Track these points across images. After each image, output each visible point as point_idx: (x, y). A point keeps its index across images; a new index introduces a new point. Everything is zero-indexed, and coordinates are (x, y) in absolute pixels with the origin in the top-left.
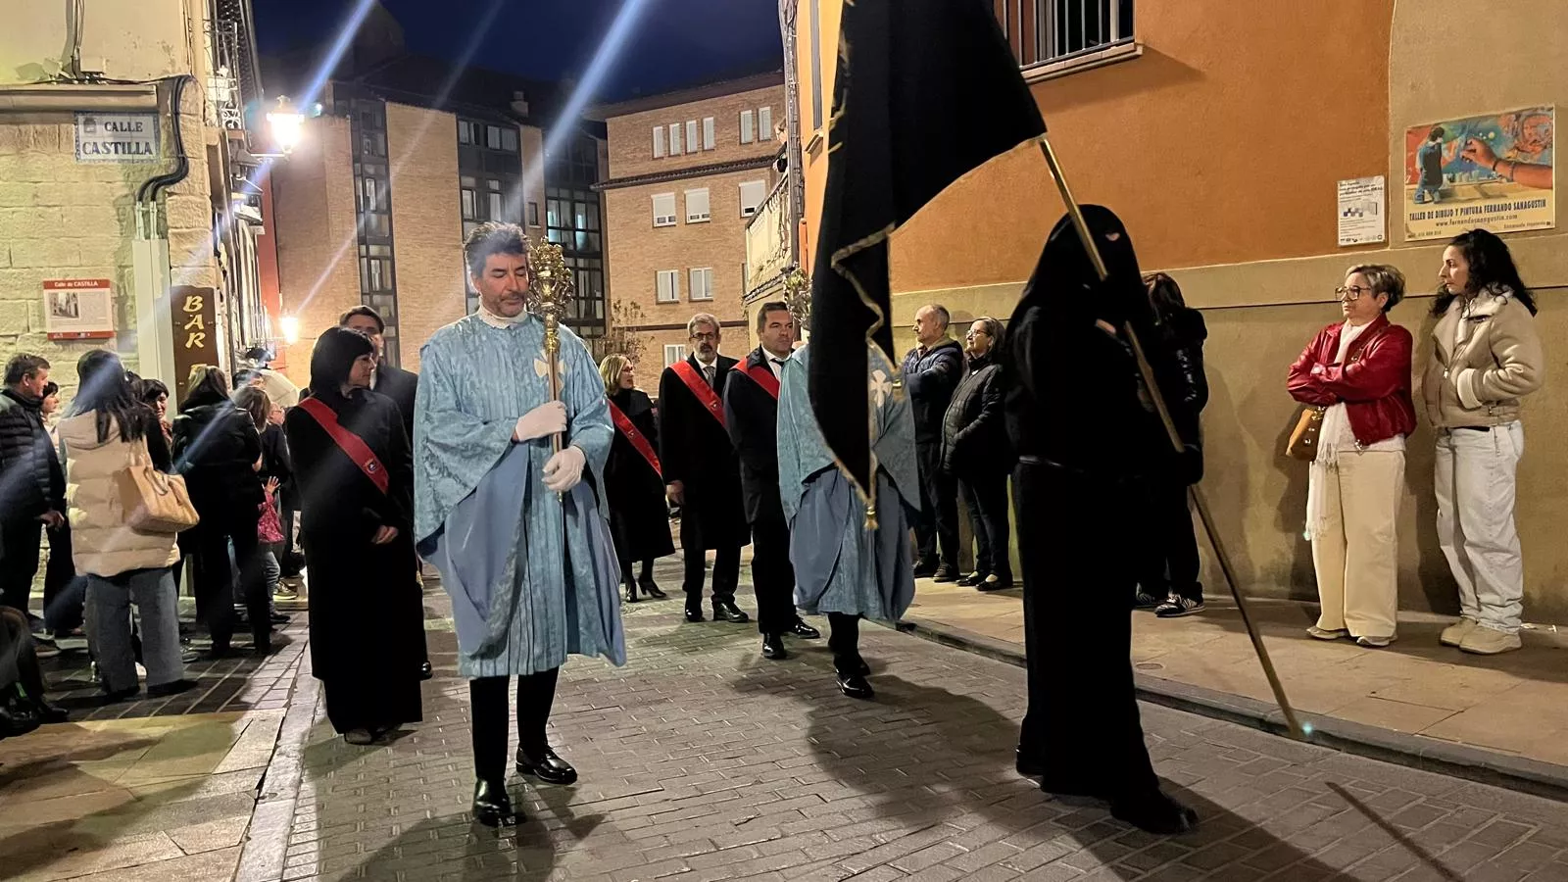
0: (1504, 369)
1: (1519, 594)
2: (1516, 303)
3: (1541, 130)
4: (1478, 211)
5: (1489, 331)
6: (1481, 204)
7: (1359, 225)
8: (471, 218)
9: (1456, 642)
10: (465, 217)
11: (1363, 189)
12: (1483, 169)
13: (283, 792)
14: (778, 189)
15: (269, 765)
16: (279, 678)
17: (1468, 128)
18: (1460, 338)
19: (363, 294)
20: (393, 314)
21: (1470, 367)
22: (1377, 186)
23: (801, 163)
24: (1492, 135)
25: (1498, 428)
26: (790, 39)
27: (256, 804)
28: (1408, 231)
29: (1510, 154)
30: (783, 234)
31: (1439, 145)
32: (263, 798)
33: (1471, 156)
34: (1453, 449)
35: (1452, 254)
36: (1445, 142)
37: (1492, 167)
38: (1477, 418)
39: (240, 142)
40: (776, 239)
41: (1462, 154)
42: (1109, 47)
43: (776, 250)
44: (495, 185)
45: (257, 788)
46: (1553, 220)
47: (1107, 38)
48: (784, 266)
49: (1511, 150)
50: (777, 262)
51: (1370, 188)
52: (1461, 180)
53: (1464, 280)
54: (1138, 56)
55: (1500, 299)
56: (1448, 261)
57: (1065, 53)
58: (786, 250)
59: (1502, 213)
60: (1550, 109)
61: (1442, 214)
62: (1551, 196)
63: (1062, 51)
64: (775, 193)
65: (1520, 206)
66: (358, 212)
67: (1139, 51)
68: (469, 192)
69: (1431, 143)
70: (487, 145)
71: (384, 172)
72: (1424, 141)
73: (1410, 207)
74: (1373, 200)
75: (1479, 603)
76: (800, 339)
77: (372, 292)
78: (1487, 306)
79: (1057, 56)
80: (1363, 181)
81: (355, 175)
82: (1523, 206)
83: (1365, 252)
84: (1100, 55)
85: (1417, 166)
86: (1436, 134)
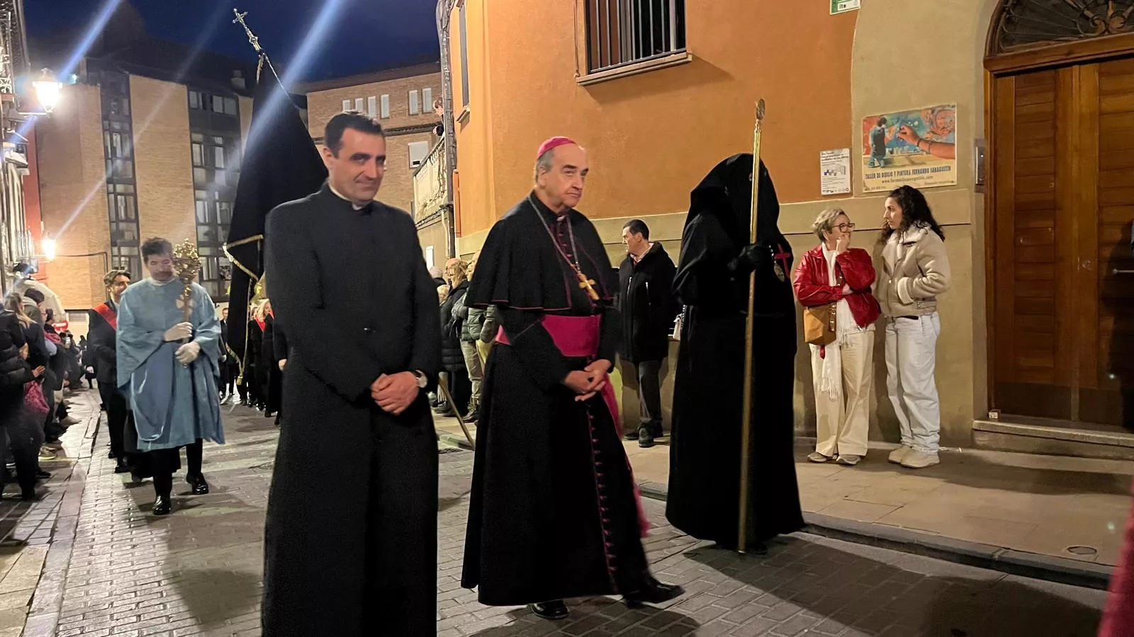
0: (926, 276)
1: (938, 428)
2: (932, 233)
3: (948, 120)
4: (907, 173)
5: (916, 252)
6: (911, 169)
7: (835, 181)
8: (199, 165)
9: (899, 461)
10: (195, 164)
11: (836, 157)
12: (910, 146)
13: (48, 608)
14: (437, 148)
15: (37, 587)
16: (43, 521)
17: (902, 119)
18: (899, 256)
19: (110, 222)
20: (136, 238)
21: (905, 276)
22: (844, 155)
23: (454, 130)
24: (916, 123)
25: (923, 317)
26: (445, 40)
27: (27, 617)
28: (865, 186)
29: (928, 135)
30: (441, 181)
31: (883, 129)
32: (33, 612)
33: (903, 136)
34: (896, 331)
35: (891, 203)
36: (887, 128)
37: (916, 144)
38: (910, 310)
39: (10, 103)
40: (436, 184)
41: (898, 135)
42: (669, 55)
43: (436, 192)
44: (219, 140)
45: (27, 605)
46: (955, 179)
47: (668, 49)
48: (442, 204)
49: (928, 133)
50: (437, 201)
51: (840, 156)
52: (897, 153)
53: (899, 220)
54: (689, 62)
55: (922, 231)
56: (889, 207)
57: (639, 58)
58: (444, 192)
59: (925, 175)
60: (953, 106)
61: (885, 175)
62: (954, 164)
63: (638, 57)
64: (435, 151)
65: (934, 170)
66: (107, 158)
67: (690, 58)
68: (198, 146)
69: (879, 128)
70: (212, 109)
71: (128, 129)
72: (875, 126)
73: (866, 170)
74: (843, 164)
75: (913, 434)
76: (455, 257)
77: (118, 220)
78: (914, 235)
79: (634, 60)
80: (836, 152)
81: (104, 130)
82: (936, 170)
83: (837, 200)
84: (664, 59)
85: (870, 143)
86: (881, 122)
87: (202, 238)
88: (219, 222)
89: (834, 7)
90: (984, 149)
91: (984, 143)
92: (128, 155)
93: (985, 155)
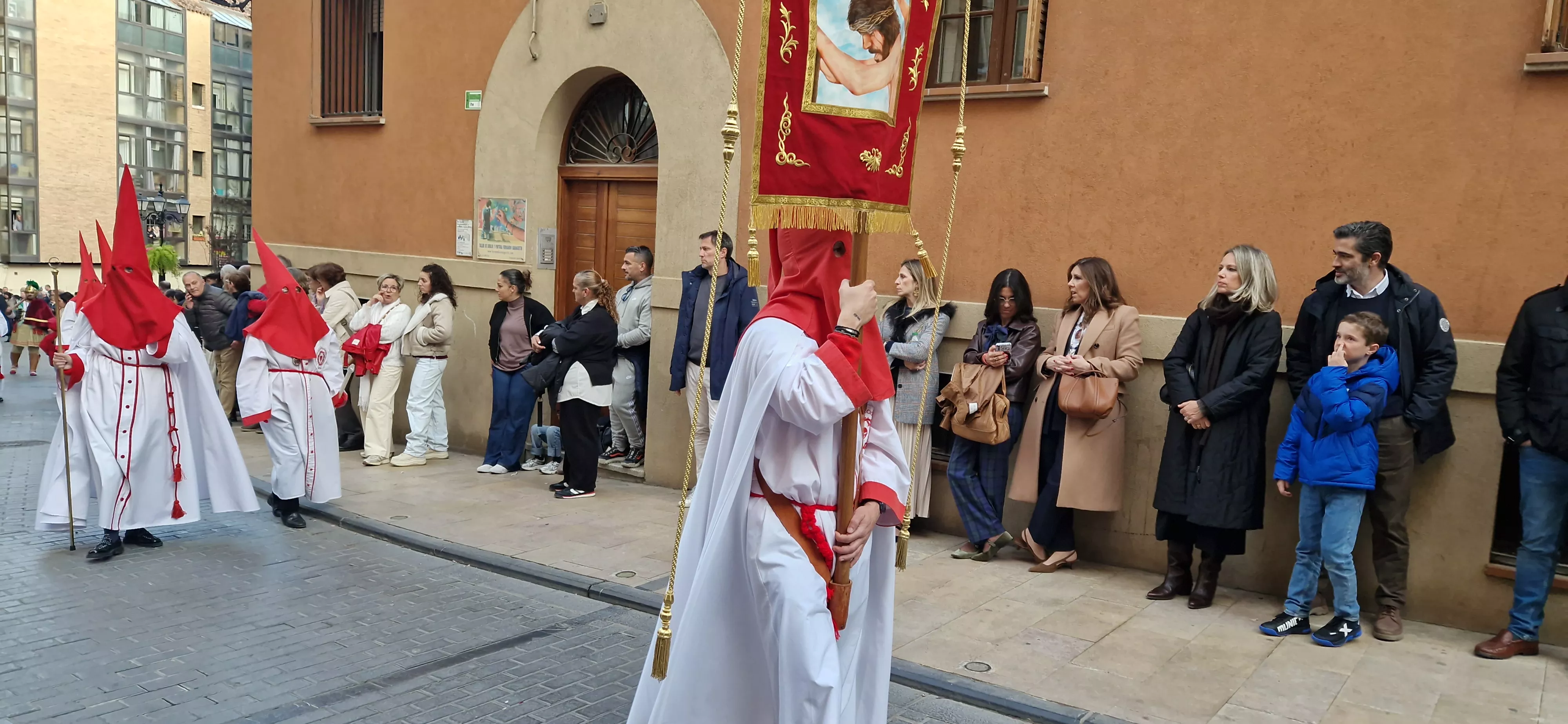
3: (522, 210)
4: (501, 247)
6: (502, 244)
7: (464, 245)
8: (127, 91)
10: (120, 89)
12: (503, 226)
17: (500, 204)
20: (33, 175)
22: (470, 225)
24: (506, 209)
28: (479, 253)
29: (512, 220)
31: (490, 209)
33: (499, 217)
36: (492, 209)
37: (506, 225)
41: (497, 216)
46: (524, 258)
49: (512, 218)
51: (467, 226)
60: (525, 201)
62: (524, 246)
67: (382, 121)
69: (487, 208)
70: (149, 21)
71: (30, 40)
72: (484, 206)
74: (468, 232)
77: (9, 151)
80: (465, 222)
82: (515, 248)
83: (464, 261)
84: (366, 118)
85: (483, 218)
86: (489, 204)
88: (150, 164)
89: (468, 104)
90: (553, 236)
91: (553, 232)
92: (28, 70)
93: (555, 241)
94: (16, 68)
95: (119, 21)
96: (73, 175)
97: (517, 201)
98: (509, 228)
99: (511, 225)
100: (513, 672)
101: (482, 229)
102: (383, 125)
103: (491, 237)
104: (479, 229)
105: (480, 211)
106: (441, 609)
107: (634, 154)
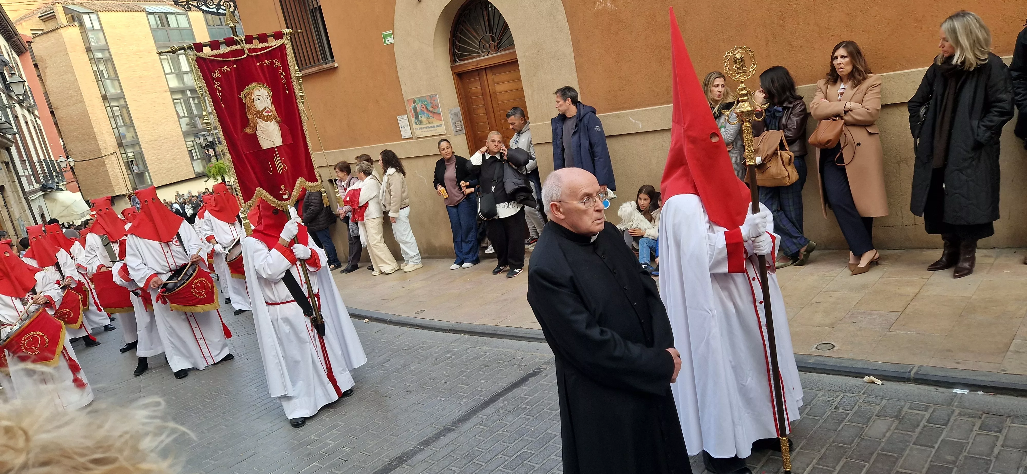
3: (436, 102)
7: (406, 131)
8: (170, 72)
10: (166, 72)
12: (426, 114)
17: (420, 100)
19: (113, 128)
20: (135, 137)
24: (426, 102)
28: (416, 134)
29: (431, 109)
31: (416, 105)
33: (423, 109)
37: (428, 113)
41: (421, 108)
46: (445, 131)
47: (328, 60)
51: (405, 119)
52: (423, 117)
60: (436, 95)
66: (97, 80)
67: (336, 65)
69: (414, 105)
70: (169, 26)
71: (107, 55)
72: (412, 104)
73: (415, 125)
74: (406, 123)
77: (118, 127)
80: (403, 117)
81: (90, 59)
82: (437, 126)
83: (408, 141)
84: (325, 66)
85: (413, 112)
86: (414, 102)
87: (185, 128)
88: (195, 112)
89: (385, 41)
90: (459, 112)
91: (458, 110)
92: (113, 75)
93: (460, 115)
94: (106, 76)
95: (153, 30)
96: (156, 131)
97: (431, 96)
98: (431, 114)
99: (431, 112)
100: (527, 404)
101: (414, 119)
102: (337, 67)
103: (421, 122)
104: (412, 119)
105: (410, 107)
106: (467, 369)
107: (497, 46)
